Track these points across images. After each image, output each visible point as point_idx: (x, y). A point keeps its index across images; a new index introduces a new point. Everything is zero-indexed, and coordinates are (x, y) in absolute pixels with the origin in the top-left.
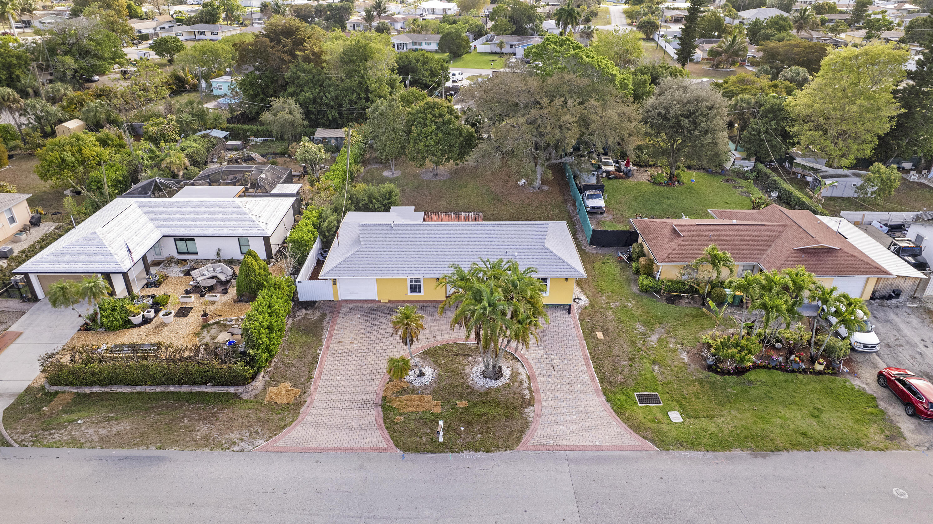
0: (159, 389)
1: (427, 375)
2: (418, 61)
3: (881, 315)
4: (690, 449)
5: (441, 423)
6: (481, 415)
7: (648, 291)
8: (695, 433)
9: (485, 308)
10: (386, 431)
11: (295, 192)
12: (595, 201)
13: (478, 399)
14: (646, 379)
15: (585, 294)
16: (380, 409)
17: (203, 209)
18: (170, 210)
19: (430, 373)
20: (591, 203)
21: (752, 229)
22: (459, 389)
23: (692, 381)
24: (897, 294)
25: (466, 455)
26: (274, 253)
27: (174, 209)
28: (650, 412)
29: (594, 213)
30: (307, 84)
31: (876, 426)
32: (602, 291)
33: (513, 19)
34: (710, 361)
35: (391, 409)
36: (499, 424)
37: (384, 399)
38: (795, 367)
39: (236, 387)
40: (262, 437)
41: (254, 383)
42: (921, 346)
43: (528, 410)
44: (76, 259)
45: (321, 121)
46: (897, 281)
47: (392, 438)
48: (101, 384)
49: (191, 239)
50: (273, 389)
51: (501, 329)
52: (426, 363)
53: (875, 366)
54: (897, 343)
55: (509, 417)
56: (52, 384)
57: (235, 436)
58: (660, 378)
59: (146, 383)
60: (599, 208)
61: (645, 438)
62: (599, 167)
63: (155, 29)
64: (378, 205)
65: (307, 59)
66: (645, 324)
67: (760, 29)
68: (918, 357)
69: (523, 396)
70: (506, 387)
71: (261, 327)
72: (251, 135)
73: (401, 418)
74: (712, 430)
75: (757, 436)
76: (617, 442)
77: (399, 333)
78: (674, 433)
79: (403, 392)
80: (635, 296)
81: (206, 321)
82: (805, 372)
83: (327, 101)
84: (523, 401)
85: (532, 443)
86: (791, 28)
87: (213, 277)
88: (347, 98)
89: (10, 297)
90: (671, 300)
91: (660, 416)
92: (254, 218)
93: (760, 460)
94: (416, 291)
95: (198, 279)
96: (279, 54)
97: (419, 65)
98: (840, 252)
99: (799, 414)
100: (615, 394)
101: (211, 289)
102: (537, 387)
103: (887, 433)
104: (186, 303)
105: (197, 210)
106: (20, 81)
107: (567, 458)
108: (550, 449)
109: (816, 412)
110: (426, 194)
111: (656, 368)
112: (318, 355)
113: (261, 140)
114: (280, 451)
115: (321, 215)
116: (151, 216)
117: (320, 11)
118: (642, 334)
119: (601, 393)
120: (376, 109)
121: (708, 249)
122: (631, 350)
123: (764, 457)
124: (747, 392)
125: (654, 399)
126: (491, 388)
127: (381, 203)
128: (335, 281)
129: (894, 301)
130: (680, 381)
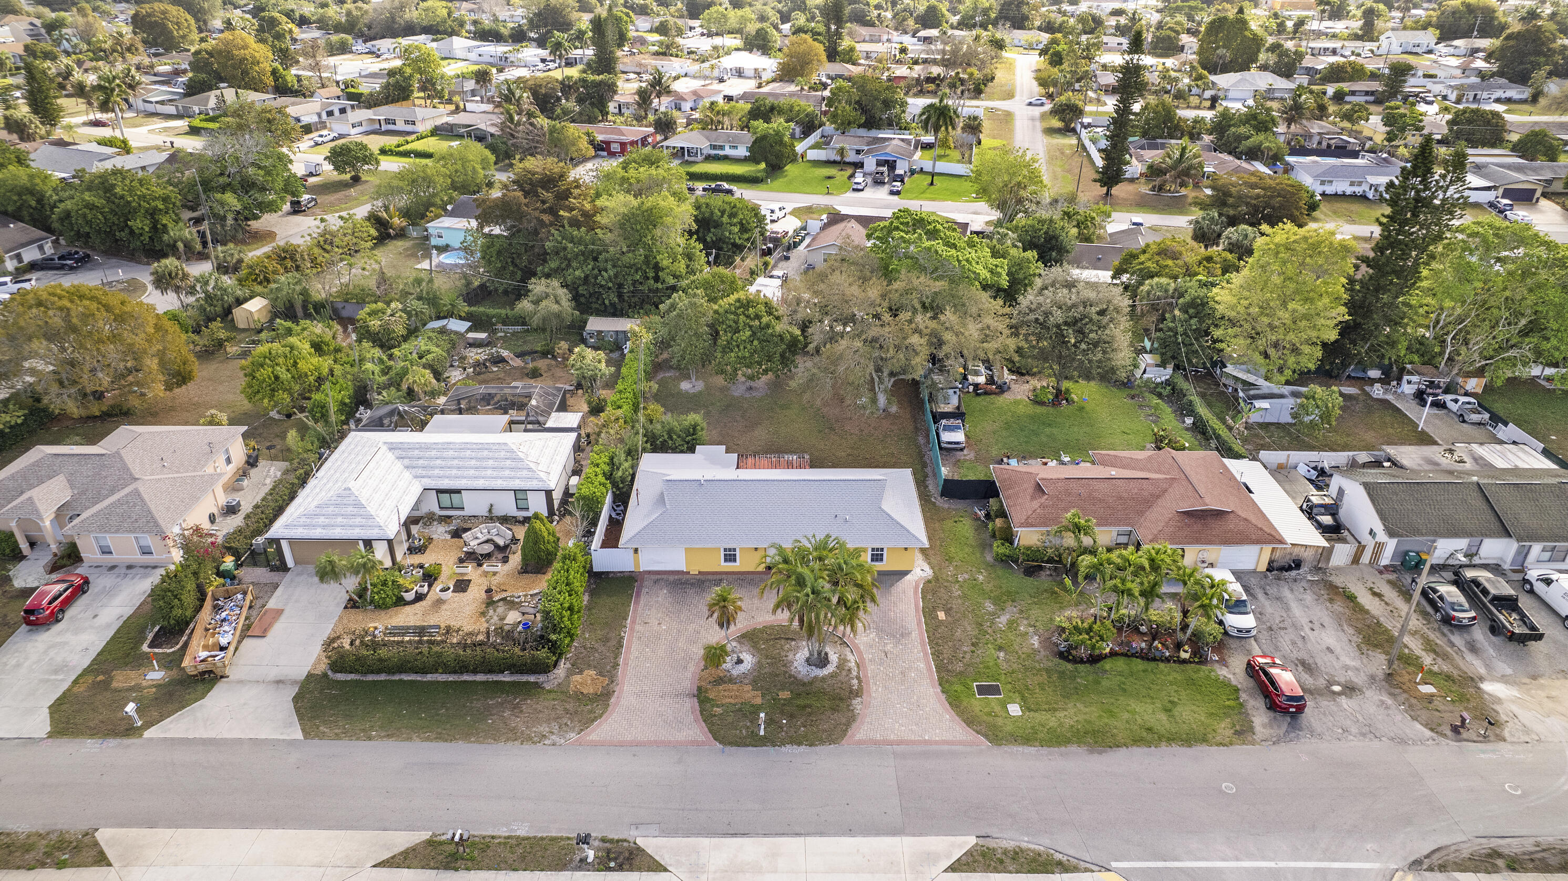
0: (451, 678)
1: (745, 662)
2: (723, 212)
3: (1272, 590)
4: (1024, 744)
5: (762, 715)
6: (805, 707)
7: (1005, 561)
8: (1032, 728)
9: (808, 595)
10: (703, 724)
11: (575, 425)
12: (953, 434)
13: (802, 689)
14: (988, 668)
15: (929, 564)
16: (696, 700)
17: (468, 453)
18: (427, 454)
19: (749, 660)
20: (947, 437)
21: (1132, 484)
22: (781, 678)
23: (1039, 670)
24: (1298, 564)
25: (788, 749)
26: (556, 507)
27: (433, 453)
28: (988, 704)
29: (950, 450)
30: (577, 256)
31: (1229, 720)
32: (950, 560)
33: (861, 106)
34: (1062, 647)
35: (708, 700)
36: (823, 717)
37: (699, 689)
38: (1158, 654)
39: (537, 676)
40: (572, 729)
41: (556, 671)
42: (1307, 629)
43: (856, 702)
44: (332, 522)
45: (594, 306)
46: (1296, 550)
47: (711, 731)
48: (390, 671)
49: (458, 491)
50: (577, 678)
51: (826, 617)
52: (745, 648)
53: (1249, 652)
54: (1281, 625)
55: (835, 709)
56: (336, 671)
57: (544, 729)
58: (1005, 666)
59: (436, 671)
60: (958, 443)
61: (978, 733)
62: (965, 378)
63: (319, 115)
64: (679, 442)
65: (575, 223)
66: (997, 601)
67: (1230, 126)
68: (1300, 643)
69: (851, 686)
70: (832, 676)
71: (563, 609)
72: (498, 322)
73: (718, 710)
74: (1051, 724)
75: (1098, 731)
76: (948, 736)
77: (715, 615)
78: (1009, 728)
79: (720, 681)
80: (989, 566)
81: (490, 597)
82: (1167, 660)
83: (603, 283)
84: (851, 692)
85: (858, 737)
86: (1275, 124)
87: (487, 541)
88: (630, 278)
89: (255, 564)
90: (1031, 571)
91: (997, 709)
92: (532, 465)
93: (1096, 756)
94: (730, 561)
95: (472, 543)
96: (537, 214)
97: (725, 219)
98: (1232, 515)
99: (1150, 708)
100: (952, 684)
101: (488, 556)
102: (866, 676)
103: (1238, 728)
104: (462, 574)
105: (462, 454)
106: (168, 233)
107: (894, 753)
108: (876, 743)
109: (1169, 705)
110: (738, 418)
111: (1002, 654)
112: (623, 638)
113: (511, 329)
114: (595, 745)
115: (612, 459)
116: (406, 462)
117: (570, 87)
118: (991, 614)
119: (937, 683)
120: (673, 307)
121: (1069, 515)
122: (976, 632)
123: (1100, 753)
124: (1099, 683)
125: (994, 690)
126: (816, 677)
127: (684, 440)
128: (636, 550)
129: (1294, 573)
130: (1026, 669)
